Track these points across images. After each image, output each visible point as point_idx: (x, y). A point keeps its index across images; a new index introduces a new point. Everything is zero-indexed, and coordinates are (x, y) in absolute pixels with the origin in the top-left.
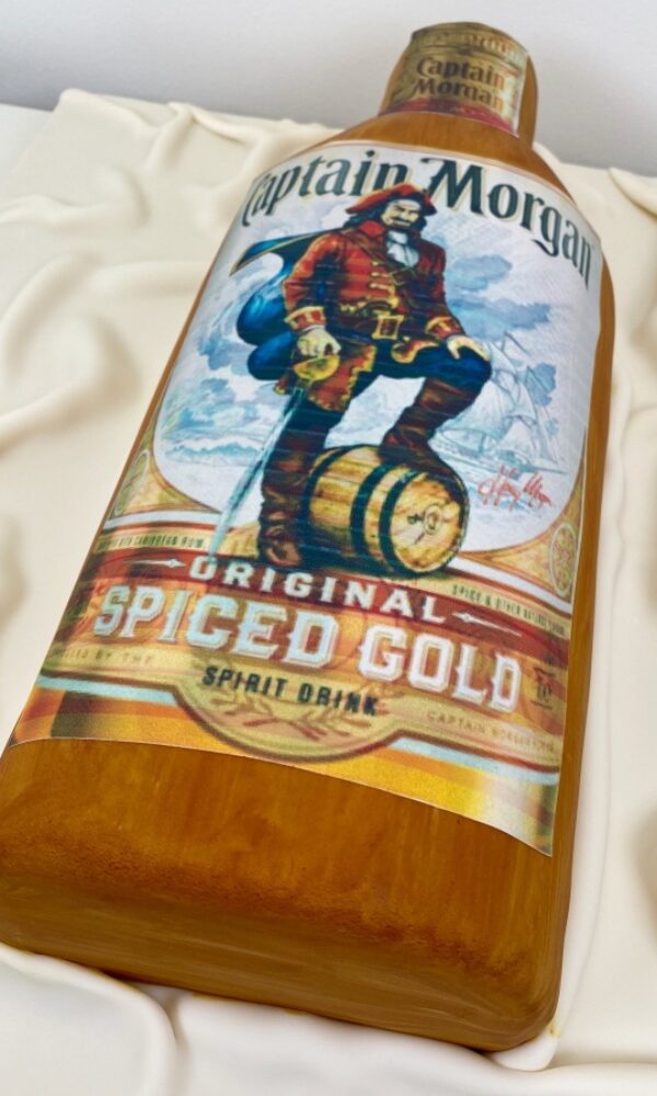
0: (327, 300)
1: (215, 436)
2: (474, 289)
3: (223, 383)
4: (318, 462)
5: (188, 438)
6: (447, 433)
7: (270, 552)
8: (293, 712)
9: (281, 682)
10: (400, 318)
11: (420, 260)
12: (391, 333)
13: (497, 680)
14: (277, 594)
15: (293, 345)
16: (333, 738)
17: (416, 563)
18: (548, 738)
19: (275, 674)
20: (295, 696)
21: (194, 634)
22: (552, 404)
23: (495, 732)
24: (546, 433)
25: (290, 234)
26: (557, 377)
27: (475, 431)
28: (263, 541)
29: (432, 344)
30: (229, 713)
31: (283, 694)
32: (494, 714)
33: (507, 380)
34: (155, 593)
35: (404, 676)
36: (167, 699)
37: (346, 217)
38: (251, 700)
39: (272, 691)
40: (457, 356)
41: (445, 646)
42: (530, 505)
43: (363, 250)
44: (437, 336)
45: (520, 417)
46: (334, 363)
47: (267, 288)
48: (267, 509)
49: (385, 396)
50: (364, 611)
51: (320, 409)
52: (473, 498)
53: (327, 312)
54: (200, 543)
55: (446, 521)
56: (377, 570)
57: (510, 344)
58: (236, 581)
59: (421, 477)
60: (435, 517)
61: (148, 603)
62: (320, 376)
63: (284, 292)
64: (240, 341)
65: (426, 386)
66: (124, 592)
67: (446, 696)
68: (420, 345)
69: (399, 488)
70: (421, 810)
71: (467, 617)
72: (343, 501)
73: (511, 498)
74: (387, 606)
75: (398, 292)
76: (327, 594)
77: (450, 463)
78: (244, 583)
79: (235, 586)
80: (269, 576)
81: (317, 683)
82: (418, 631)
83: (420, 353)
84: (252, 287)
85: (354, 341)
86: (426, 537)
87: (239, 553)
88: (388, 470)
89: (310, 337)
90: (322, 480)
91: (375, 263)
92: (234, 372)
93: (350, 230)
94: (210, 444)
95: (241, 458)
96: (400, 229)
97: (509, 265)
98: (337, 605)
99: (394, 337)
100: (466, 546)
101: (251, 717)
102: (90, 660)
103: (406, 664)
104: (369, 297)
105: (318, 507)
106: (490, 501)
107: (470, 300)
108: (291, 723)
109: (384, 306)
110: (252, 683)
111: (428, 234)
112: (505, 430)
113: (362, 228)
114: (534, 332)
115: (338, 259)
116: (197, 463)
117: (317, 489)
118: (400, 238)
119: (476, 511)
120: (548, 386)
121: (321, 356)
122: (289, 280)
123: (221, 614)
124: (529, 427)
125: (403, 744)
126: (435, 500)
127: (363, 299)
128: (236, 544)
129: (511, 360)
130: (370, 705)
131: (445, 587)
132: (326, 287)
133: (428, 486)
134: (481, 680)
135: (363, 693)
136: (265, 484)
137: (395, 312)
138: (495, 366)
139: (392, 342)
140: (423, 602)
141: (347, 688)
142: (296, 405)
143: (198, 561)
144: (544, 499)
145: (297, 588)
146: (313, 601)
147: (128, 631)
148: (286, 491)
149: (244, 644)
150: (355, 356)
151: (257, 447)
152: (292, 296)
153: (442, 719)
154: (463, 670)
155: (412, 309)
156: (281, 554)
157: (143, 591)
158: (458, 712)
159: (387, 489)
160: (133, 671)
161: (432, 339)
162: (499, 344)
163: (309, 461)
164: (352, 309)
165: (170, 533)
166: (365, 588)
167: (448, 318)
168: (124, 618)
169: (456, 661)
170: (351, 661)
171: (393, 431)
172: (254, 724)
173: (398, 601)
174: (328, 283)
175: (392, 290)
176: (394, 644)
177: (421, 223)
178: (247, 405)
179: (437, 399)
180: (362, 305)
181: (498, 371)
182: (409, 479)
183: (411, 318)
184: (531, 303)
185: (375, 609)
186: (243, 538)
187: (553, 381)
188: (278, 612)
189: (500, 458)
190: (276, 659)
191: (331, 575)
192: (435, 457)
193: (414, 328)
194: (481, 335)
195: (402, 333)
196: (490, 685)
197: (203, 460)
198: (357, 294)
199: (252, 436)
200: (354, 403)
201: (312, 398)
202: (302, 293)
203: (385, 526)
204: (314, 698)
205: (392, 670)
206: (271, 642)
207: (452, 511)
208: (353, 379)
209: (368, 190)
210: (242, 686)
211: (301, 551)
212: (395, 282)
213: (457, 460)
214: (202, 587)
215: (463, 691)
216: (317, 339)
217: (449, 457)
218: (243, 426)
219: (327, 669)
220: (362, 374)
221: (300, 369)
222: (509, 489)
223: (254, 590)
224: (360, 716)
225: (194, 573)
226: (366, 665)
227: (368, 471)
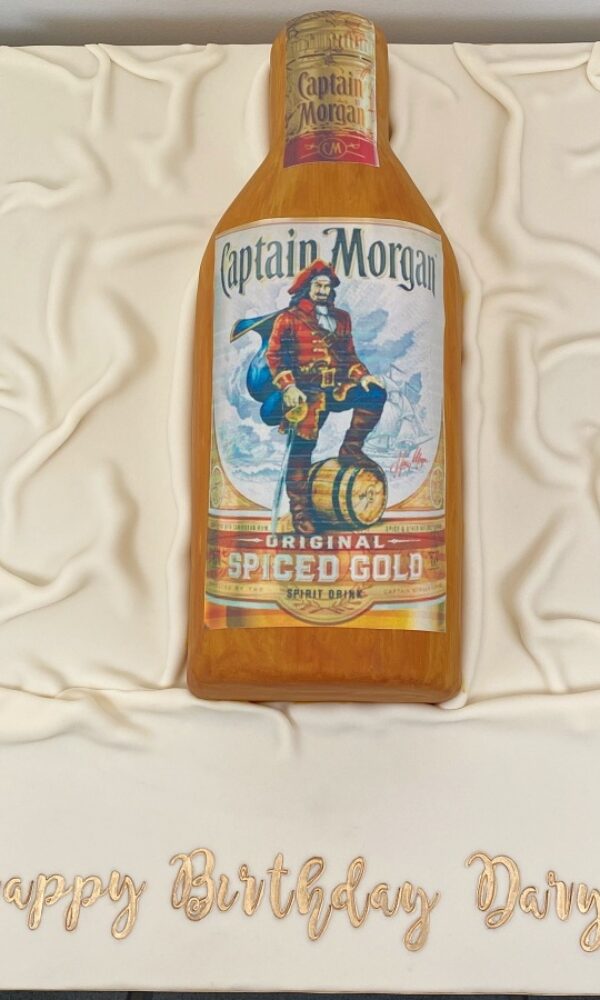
0: (292, 365)
1: (257, 465)
2: (370, 340)
3: (251, 429)
4: (310, 473)
5: (241, 465)
6: (370, 441)
7: (300, 528)
8: (327, 604)
9: (320, 591)
10: (333, 370)
11: (337, 325)
12: (330, 382)
13: (412, 567)
14: (308, 549)
15: (281, 400)
16: (347, 612)
17: (367, 520)
18: (438, 582)
19: (317, 588)
20: (327, 597)
21: (277, 575)
22: (422, 398)
23: (414, 590)
24: (419, 419)
25: (261, 315)
26: (422, 379)
27: (384, 436)
28: (295, 522)
29: (353, 385)
30: (302, 609)
31: (323, 597)
32: (413, 582)
33: (395, 397)
34: (253, 556)
35: (371, 577)
36: (274, 607)
37: (289, 298)
38: (310, 602)
39: (317, 596)
40: (368, 390)
41: (386, 558)
42: (417, 468)
43: (304, 323)
44: (355, 379)
45: (405, 418)
46: (305, 409)
47: (257, 359)
48: (293, 504)
49: (335, 425)
50: (348, 550)
51: (304, 440)
52: (388, 477)
53: (295, 374)
54: (266, 528)
55: (377, 493)
56: (349, 528)
57: (394, 371)
58: (288, 546)
59: (362, 471)
60: (372, 492)
61: (251, 562)
62: (300, 419)
63: (267, 362)
64: (252, 399)
65: (355, 413)
66: (238, 556)
67: (391, 582)
68: (348, 387)
69: (352, 480)
70: (388, 632)
71: (394, 541)
72: (327, 493)
73: (407, 469)
74: (358, 545)
75: (330, 354)
76: (330, 546)
77: (374, 459)
78: (292, 546)
79: (288, 548)
80: (302, 540)
81: (335, 589)
82: (374, 554)
83: (348, 392)
84: (249, 357)
85: (312, 392)
86: (370, 505)
87: (286, 531)
88: (345, 471)
89: (288, 393)
90: (314, 483)
91: (313, 333)
92: (255, 421)
93: (294, 309)
94: (256, 470)
95: (273, 477)
96: (322, 303)
97: (386, 314)
98: (335, 550)
99: (333, 384)
100: (388, 505)
101: (312, 609)
102: (232, 591)
103: (371, 571)
104: (314, 359)
105: (316, 498)
106: (397, 474)
107: (368, 348)
108: (328, 609)
109: (322, 364)
110: (308, 593)
111: (338, 303)
112: (398, 430)
113: (300, 306)
114: (407, 356)
115: (292, 333)
116: (251, 481)
117: (313, 489)
118: (322, 310)
119: (390, 484)
120: (417, 389)
121: (298, 405)
122: (269, 353)
123: (286, 563)
124: (411, 421)
125: (376, 608)
126: (370, 483)
127: (311, 361)
128: (283, 527)
129: (396, 383)
130: (359, 594)
131: (381, 529)
132: (290, 355)
133: (366, 476)
134: (405, 569)
135: (355, 590)
136: (288, 490)
137: (330, 367)
138: (388, 390)
139: (332, 388)
140: (373, 539)
141: (348, 588)
142: (292, 440)
143: (268, 538)
144: (424, 460)
145: (316, 545)
146: (325, 550)
147: (247, 576)
148: (298, 492)
149: (300, 577)
150: (314, 402)
151: (279, 469)
152: (273, 364)
153: (390, 592)
154: (396, 567)
155: (339, 362)
156: (305, 528)
157: (248, 556)
158: (397, 587)
159: (347, 482)
160: (255, 595)
161: (353, 381)
162: (388, 374)
163: (305, 473)
164: (307, 369)
165: (250, 523)
166: (346, 539)
167: (359, 365)
168: (243, 569)
169: (393, 564)
170: (348, 576)
171: (343, 446)
172: (313, 612)
173: (362, 542)
174: (290, 352)
175: (325, 351)
176: (364, 563)
177: (333, 294)
178: (267, 443)
179: (361, 421)
180: (311, 365)
181: (390, 393)
182: (356, 474)
183: (340, 370)
184: (402, 335)
185: (353, 548)
186: (285, 523)
187: (420, 383)
188: (310, 558)
189: (399, 447)
190: (315, 580)
191: (330, 535)
192: (366, 458)
193: (342, 377)
194: (378, 372)
195: (337, 381)
196: (409, 570)
197: (254, 479)
198: (308, 358)
199: (275, 462)
200: (320, 432)
201: (299, 434)
202: (277, 361)
203: (349, 503)
204: (335, 596)
205: (365, 576)
206: (311, 573)
207: (379, 487)
208: (317, 417)
209: (297, 271)
210: (304, 596)
211: (314, 525)
212: (325, 345)
213: (377, 457)
214: (274, 551)
215: (398, 577)
216: (294, 395)
217: (374, 456)
218: (269, 457)
219: (338, 581)
220: (321, 413)
221: (288, 415)
222: (405, 464)
223: (297, 549)
224: (356, 599)
225: (268, 544)
226: (354, 576)
227: (335, 474)
